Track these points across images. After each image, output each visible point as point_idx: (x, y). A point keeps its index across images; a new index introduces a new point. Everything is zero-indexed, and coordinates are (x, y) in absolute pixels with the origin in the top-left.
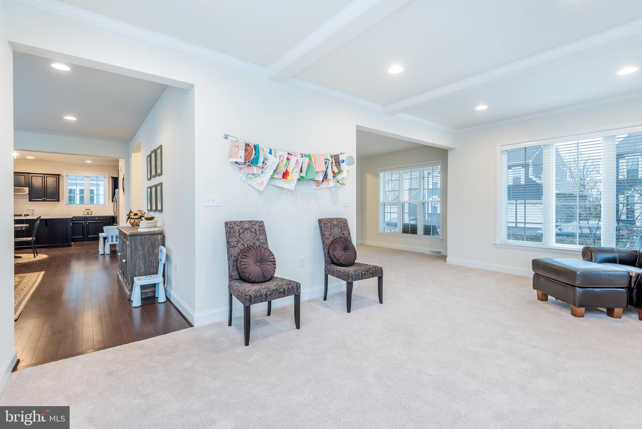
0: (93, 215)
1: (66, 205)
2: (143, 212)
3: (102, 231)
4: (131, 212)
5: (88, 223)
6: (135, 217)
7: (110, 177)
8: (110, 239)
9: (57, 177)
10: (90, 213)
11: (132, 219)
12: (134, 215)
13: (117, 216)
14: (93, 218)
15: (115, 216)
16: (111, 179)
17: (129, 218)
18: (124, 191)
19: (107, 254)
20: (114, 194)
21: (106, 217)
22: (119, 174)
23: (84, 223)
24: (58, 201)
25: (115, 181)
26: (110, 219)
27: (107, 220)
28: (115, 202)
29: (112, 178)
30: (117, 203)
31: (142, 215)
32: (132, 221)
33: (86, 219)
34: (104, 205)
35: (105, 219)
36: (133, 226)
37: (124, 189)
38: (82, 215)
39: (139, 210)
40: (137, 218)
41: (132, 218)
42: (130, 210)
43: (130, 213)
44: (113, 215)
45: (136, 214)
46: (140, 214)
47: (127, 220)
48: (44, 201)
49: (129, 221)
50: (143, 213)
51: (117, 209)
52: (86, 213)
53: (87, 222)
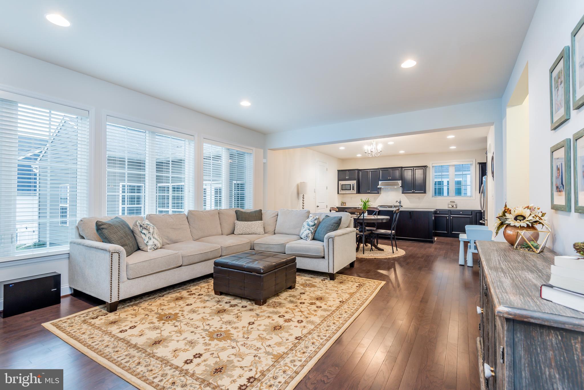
0: (458, 208)
1: (432, 196)
2: (540, 211)
3: (464, 231)
4: (506, 211)
5: (453, 217)
6: (518, 224)
7: (477, 163)
8: (472, 245)
9: (424, 168)
10: (455, 206)
11: (508, 228)
12: (516, 219)
13: (484, 211)
14: (458, 212)
15: (482, 211)
16: (478, 166)
17: (502, 224)
18: (493, 176)
19: (468, 266)
20: (481, 183)
21: (472, 211)
22: (487, 157)
23: (448, 217)
24: (425, 192)
25: (483, 168)
26: (477, 214)
27: (473, 216)
28: (482, 193)
29: (480, 163)
30: (485, 195)
31: (537, 219)
32: (510, 232)
33: (450, 212)
34: (471, 196)
35: (471, 214)
36: (512, 244)
37: (493, 173)
38: (447, 208)
39: (528, 207)
40: (522, 228)
41: (508, 225)
42: (506, 206)
43: (504, 212)
44: (479, 209)
45: (519, 217)
46: (531, 218)
47: (499, 228)
48: (413, 193)
49: (502, 230)
50: (540, 215)
51: (484, 202)
52: (450, 206)
53: (451, 217)
